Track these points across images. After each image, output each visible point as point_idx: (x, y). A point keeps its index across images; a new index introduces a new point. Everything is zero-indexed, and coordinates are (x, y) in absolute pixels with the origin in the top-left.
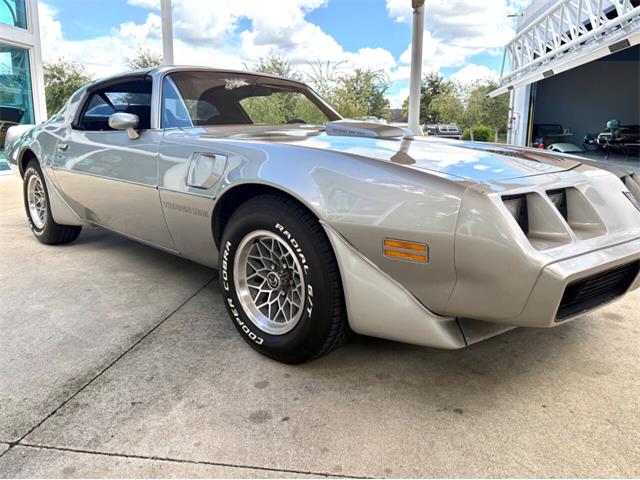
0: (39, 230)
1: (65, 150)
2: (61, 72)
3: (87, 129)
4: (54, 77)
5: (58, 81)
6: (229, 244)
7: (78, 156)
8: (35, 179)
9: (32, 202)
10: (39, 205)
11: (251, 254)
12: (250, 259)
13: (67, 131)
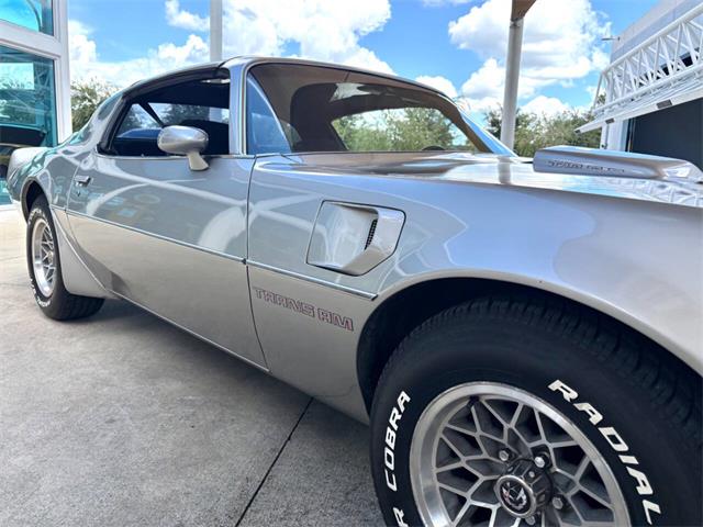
0: (44, 299)
1: (85, 184)
2: (93, 93)
3: (121, 154)
4: (85, 98)
5: (89, 104)
6: (404, 397)
7: (105, 193)
8: (42, 224)
9: (37, 257)
10: (46, 261)
11: (451, 422)
12: (447, 431)
13: (90, 156)
